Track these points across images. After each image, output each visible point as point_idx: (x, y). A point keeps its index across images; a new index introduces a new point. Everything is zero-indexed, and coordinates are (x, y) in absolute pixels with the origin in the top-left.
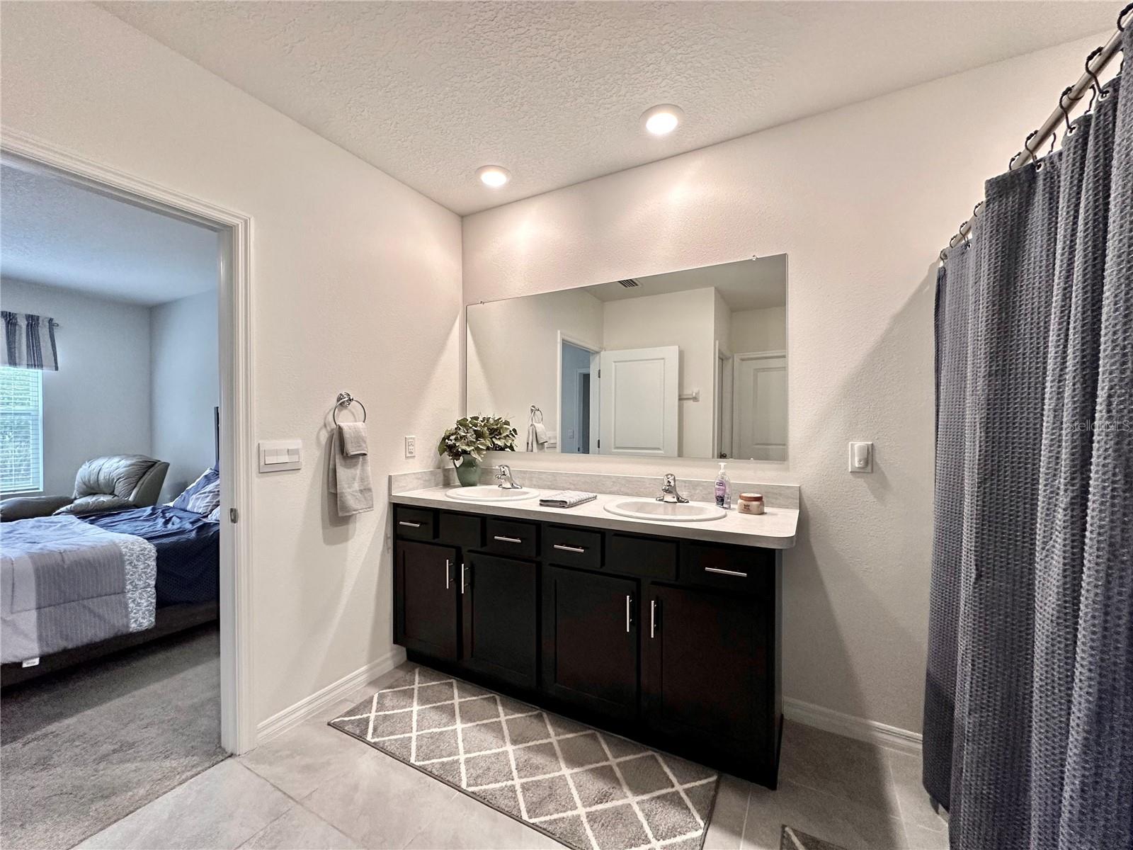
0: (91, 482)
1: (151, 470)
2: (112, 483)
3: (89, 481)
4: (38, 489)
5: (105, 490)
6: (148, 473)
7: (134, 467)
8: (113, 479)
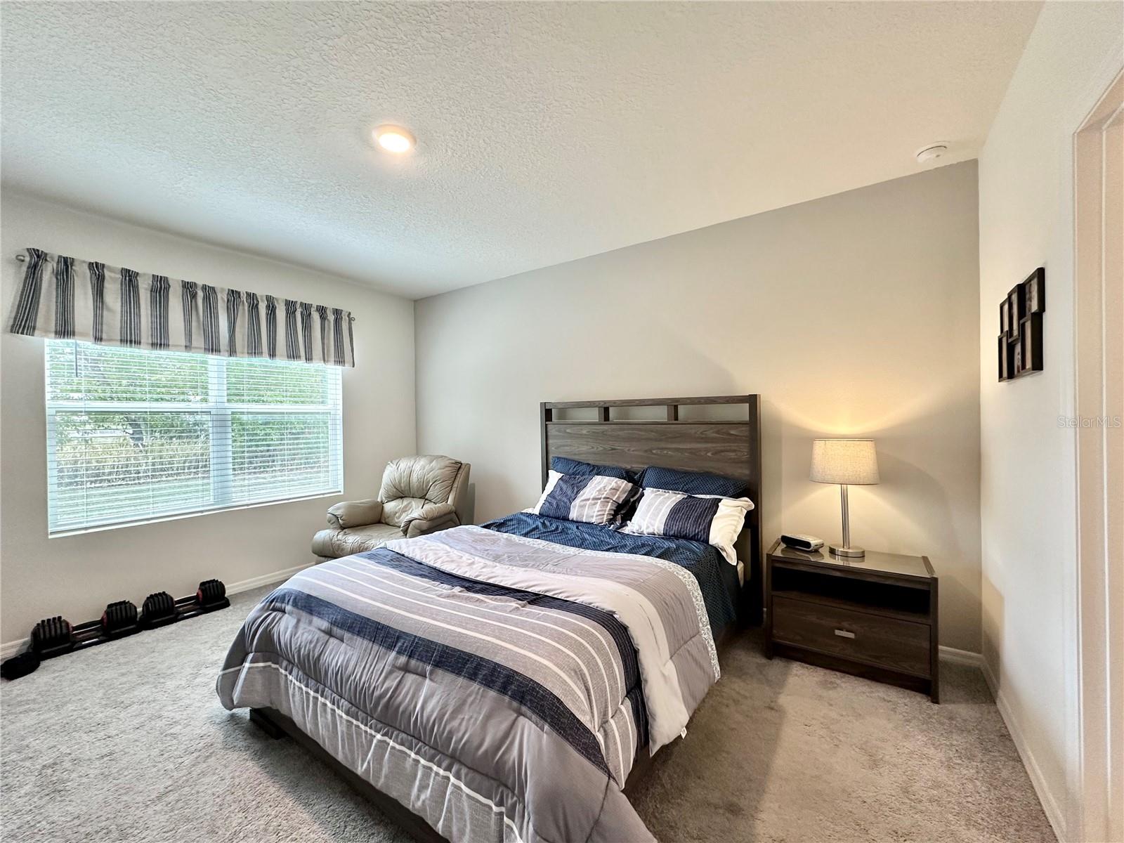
0: (402, 485)
1: (460, 472)
2: (426, 486)
3: (400, 484)
4: (340, 492)
5: (417, 495)
6: (459, 475)
7: (447, 469)
8: (429, 482)
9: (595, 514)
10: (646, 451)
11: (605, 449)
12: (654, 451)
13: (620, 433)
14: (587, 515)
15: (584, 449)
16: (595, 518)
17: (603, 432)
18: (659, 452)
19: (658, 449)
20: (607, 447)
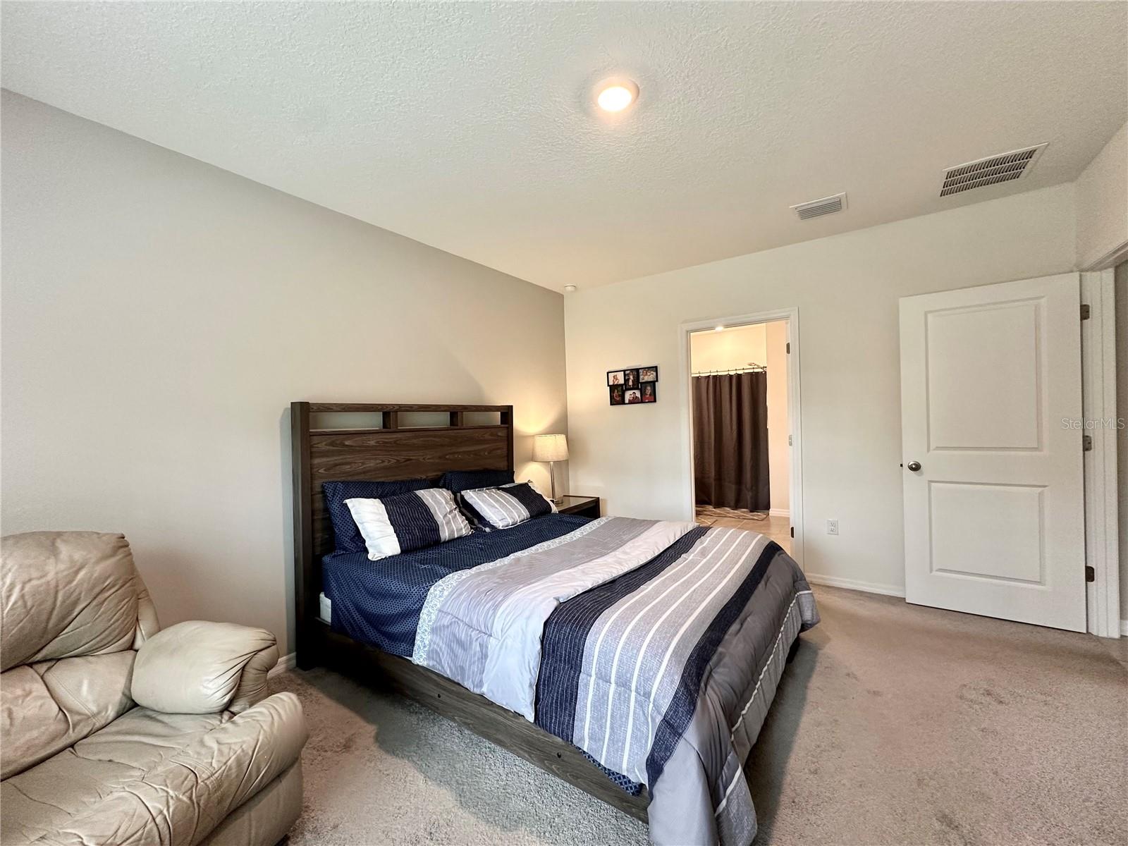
9: (463, 526)
10: (440, 458)
11: (398, 460)
12: (447, 457)
13: (415, 441)
14: (457, 530)
15: (372, 465)
16: (464, 530)
17: (395, 442)
18: (451, 457)
19: (450, 454)
20: (401, 458)
